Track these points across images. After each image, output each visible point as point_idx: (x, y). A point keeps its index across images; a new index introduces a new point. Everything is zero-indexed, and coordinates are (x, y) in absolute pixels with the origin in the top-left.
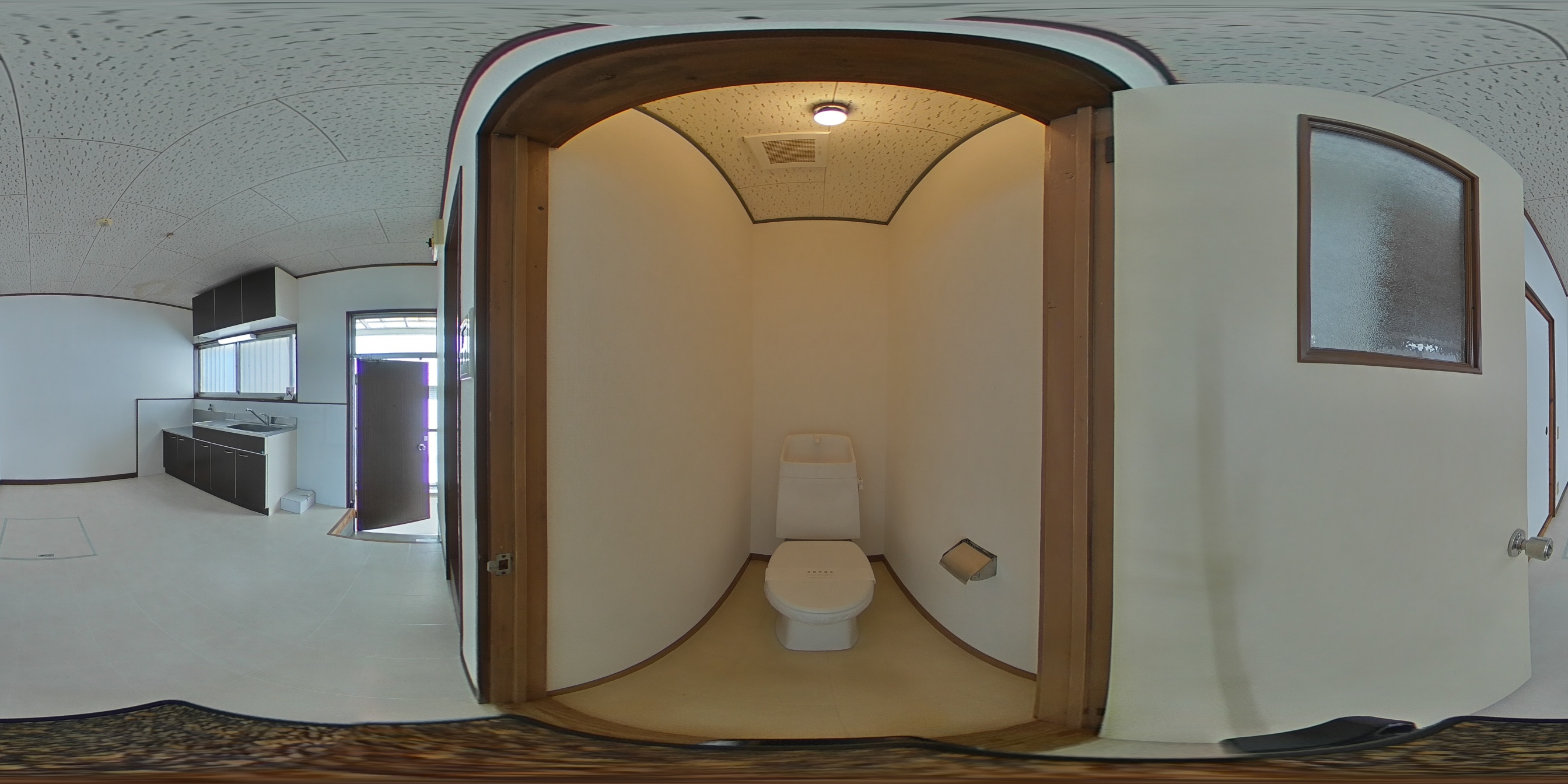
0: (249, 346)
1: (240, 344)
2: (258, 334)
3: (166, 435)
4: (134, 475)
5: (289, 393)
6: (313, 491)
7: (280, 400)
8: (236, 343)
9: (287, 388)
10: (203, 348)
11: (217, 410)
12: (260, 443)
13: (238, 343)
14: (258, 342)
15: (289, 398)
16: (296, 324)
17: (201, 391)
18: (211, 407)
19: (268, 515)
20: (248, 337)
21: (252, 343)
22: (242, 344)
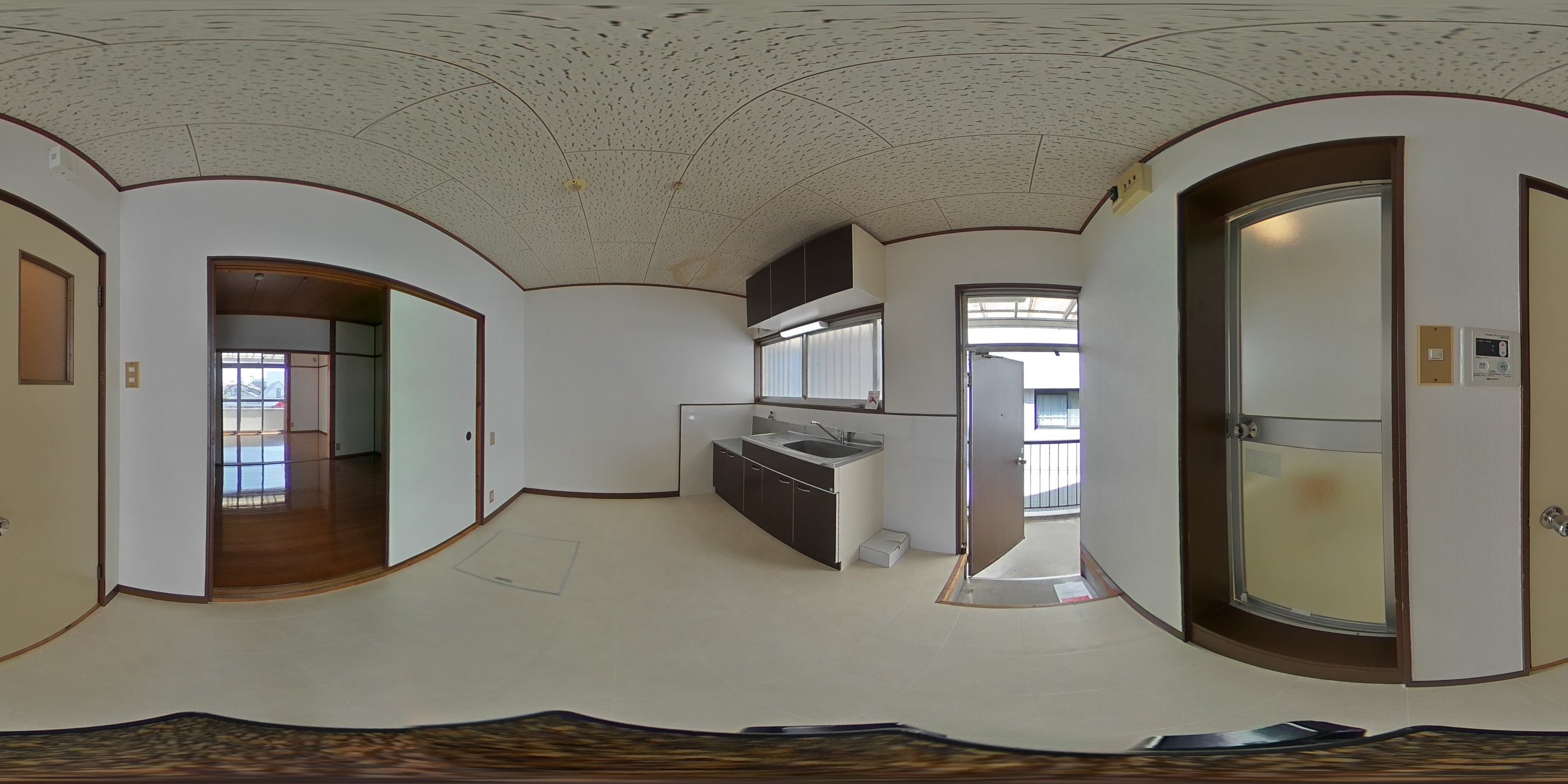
0: (820, 337)
1: (807, 337)
2: (831, 321)
3: (717, 449)
4: (676, 494)
5: (872, 400)
6: (906, 533)
7: (860, 409)
8: (802, 335)
9: (870, 393)
10: (764, 345)
11: (779, 418)
12: (827, 476)
13: (805, 335)
14: (831, 333)
15: (873, 406)
16: (883, 304)
17: (763, 395)
18: (773, 415)
19: (839, 569)
20: (816, 326)
21: (824, 334)
22: (810, 337)
